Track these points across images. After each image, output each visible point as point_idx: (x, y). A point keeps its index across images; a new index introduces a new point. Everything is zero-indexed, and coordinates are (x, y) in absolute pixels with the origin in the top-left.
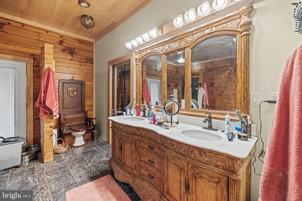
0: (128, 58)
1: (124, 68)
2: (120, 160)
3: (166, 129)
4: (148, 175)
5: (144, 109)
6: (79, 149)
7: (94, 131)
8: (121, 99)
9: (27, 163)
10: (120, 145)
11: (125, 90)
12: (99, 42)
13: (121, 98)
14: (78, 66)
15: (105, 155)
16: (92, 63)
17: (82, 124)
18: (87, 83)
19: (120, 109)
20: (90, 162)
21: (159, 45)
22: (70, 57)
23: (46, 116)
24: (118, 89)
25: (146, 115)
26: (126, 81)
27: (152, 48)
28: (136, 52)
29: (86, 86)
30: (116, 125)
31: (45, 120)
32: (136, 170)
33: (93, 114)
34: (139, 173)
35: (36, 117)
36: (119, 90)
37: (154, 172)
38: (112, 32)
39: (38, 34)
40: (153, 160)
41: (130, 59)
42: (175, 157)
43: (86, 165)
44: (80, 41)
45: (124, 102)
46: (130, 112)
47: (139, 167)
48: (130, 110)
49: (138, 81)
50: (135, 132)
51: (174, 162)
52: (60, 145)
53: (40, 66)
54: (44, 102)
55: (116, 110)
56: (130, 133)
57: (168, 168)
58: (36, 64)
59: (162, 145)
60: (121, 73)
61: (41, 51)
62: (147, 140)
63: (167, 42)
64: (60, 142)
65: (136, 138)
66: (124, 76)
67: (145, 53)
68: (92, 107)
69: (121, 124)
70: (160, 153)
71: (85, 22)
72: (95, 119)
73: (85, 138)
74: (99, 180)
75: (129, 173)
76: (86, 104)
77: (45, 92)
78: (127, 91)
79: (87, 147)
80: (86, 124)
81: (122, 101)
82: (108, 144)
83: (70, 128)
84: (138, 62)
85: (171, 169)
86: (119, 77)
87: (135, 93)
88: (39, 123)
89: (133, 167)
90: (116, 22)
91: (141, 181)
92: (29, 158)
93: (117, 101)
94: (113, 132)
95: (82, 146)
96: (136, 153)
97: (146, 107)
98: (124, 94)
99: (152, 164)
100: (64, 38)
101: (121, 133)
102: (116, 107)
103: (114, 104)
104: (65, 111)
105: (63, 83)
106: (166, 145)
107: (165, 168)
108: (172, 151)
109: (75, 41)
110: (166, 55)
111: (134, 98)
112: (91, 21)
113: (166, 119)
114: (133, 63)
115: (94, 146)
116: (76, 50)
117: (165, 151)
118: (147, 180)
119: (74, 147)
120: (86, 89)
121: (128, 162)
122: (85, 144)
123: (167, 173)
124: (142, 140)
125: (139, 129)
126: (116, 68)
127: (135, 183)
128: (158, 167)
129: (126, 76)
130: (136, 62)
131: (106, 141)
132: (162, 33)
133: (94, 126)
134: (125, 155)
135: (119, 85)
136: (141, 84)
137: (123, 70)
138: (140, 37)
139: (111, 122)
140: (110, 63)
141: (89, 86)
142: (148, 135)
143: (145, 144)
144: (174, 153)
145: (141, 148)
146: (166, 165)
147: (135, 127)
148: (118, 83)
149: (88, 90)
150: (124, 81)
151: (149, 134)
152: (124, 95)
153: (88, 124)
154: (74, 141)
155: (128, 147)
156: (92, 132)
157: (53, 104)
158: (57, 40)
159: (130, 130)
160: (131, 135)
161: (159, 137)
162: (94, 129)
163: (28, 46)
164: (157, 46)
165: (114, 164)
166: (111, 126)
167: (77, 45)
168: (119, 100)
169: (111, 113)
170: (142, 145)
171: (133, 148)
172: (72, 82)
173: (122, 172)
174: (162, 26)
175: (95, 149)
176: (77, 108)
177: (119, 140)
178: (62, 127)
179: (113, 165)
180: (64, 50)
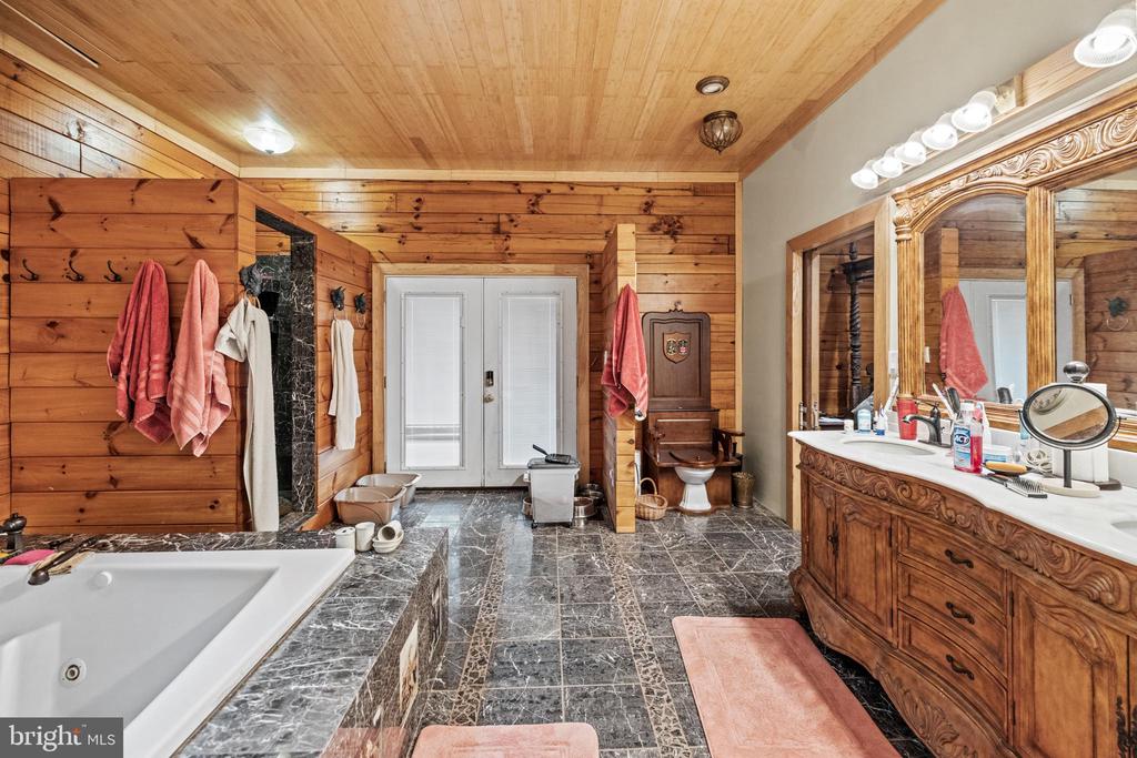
0: (865, 221)
1: (852, 253)
2: (833, 579)
3: (1030, 496)
4: (945, 659)
5: (932, 414)
6: (696, 520)
7: (740, 475)
8: (836, 373)
9: (582, 523)
10: (830, 528)
11: (854, 336)
12: (753, 178)
13: (839, 367)
14: (691, 269)
15: (775, 558)
16: (731, 251)
17: (701, 448)
18: (715, 318)
19: (833, 408)
20: (730, 564)
21: (1008, 153)
22: (668, 244)
23: (621, 412)
24: (823, 332)
25: (945, 440)
26: (860, 300)
27: (970, 169)
28: (900, 194)
29: (713, 328)
30: (817, 460)
31: (618, 422)
32: (895, 628)
33: (735, 419)
34: (907, 643)
35: (596, 413)
36: (829, 338)
37: (972, 651)
38: (801, 135)
39: (598, 199)
40: (968, 608)
41: (873, 222)
42: (1065, 607)
43: (718, 569)
44: (697, 190)
45: (853, 384)
46: (873, 423)
47: (904, 618)
48: (873, 416)
49: (907, 303)
50: (888, 492)
51: (1063, 628)
52: (648, 497)
53: (604, 282)
54: (619, 375)
55: (817, 413)
56: (866, 493)
57: (1033, 647)
58: (594, 278)
59: (1007, 552)
60: (837, 272)
61: (605, 243)
62: (939, 526)
63: (1054, 133)
64: (647, 488)
65: (893, 512)
66: (848, 282)
67: (937, 194)
68: (731, 398)
69: (834, 458)
70: (998, 584)
71: (714, 134)
72: (742, 435)
73: (713, 492)
74: (761, 623)
75: (866, 630)
76: (714, 384)
77: (621, 350)
78: (862, 339)
79: (718, 521)
80: (714, 449)
81: (843, 378)
82: (785, 528)
83: (671, 454)
84: (909, 232)
85: (1048, 652)
86: (829, 288)
87: (893, 352)
88: (601, 430)
89: (880, 614)
90: (814, 97)
91: (913, 672)
92: (586, 511)
93: (821, 377)
94: (806, 481)
95: (704, 514)
96: (894, 568)
97: (946, 408)
98: (850, 352)
99: (965, 622)
100: (655, 192)
101: (834, 486)
102: (815, 399)
103: (807, 390)
104: (656, 402)
105: (653, 322)
106: (1022, 554)
107: (1021, 646)
108: (1049, 582)
109: (681, 193)
110: (1047, 188)
111: (889, 372)
112: (732, 123)
113: (1043, 460)
114: (886, 238)
115: (741, 523)
116: (686, 220)
117: (1018, 578)
118: (939, 676)
119: (683, 512)
120: (714, 336)
121: (863, 593)
122: (712, 512)
123: (1029, 665)
124: (916, 523)
125: (905, 483)
126: (816, 261)
127: (889, 669)
128: (989, 637)
129: (861, 281)
130: (898, 233)
131: (778, 515)
132: (1021, 101)
133: (740, 458)
134: (851, 565)
135: (827, 318)
136: (922, 316)
137: (847, 259)
138: (915, 140)
139: (797, 450)
140: (792, 245)
141: (722, 329)
142: (943, 507)
143: (932, 540)
144: (1058, 588)
145: (914, 552)
146: (1022, 634)
147: (887, 473)
148: (825, 310)
149: (720, 339)
150: (849, 300)
151: (949, 505)
152: (853, 357)
153: (721, 449)
154: (682, 493)
155: (859, 540)
156: (733, 477)
157: (636, 382)
158: (638, 202)
159: (867, 481)
160: (871, 498)
161: (995, 523)
162: (738, 469)
163: (580, 236)
164: (997, 156)
165: (809, 587)
166: (796, 460)
167: (687, 203)
168: (830, 377)
169: (796, 417)
170: (917, 542)
171: (879, 547)
172: (676, 317)
173: (838, 620)
174: (1022, 76)
175: (745, 533)
176: (688, 397)
177: (829, 510)
178: (651, 447)
179: (807, 590)
180: (653, 229)
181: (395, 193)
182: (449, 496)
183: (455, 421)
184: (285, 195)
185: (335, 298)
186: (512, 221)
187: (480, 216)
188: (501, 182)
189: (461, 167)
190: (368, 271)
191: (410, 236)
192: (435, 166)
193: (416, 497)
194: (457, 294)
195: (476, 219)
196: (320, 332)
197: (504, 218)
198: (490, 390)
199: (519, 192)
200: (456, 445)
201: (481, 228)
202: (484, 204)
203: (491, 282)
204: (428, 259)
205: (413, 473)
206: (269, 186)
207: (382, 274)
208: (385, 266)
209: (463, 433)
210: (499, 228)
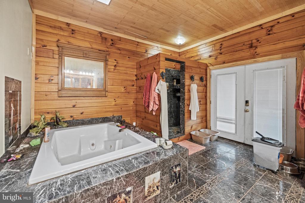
181: (214, 44)
182: (230, 142)
183: (234, 117)
184: (188, 54)
185: (192, 78)
186: (258, 41)
187: (244, 43)
188: (253, 27)
189: (236, 28)
190: (206, 70)
191: (219, 57)
192: (226, 31)
193: (218, 139)
194: (234, 73)
195: (242, 45)
196: (186, 88)
197: (254, 41)
198: (247, 108)
199: (262, 28)
200: (234, 126)
201: (244, 47)
202: (245, 38)
203: (248, 67)
204: (224, 63)
205: (217, 131)
206: (185, 52)
207: (210, 70)
208: (211, 67)
209: (236, 121)
210: (252, 45)
